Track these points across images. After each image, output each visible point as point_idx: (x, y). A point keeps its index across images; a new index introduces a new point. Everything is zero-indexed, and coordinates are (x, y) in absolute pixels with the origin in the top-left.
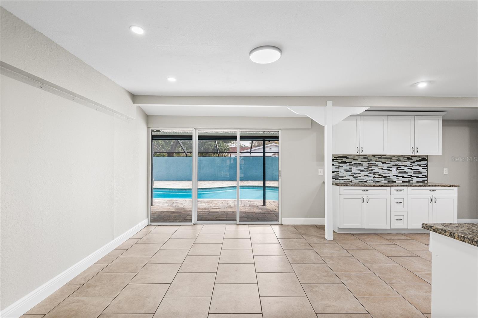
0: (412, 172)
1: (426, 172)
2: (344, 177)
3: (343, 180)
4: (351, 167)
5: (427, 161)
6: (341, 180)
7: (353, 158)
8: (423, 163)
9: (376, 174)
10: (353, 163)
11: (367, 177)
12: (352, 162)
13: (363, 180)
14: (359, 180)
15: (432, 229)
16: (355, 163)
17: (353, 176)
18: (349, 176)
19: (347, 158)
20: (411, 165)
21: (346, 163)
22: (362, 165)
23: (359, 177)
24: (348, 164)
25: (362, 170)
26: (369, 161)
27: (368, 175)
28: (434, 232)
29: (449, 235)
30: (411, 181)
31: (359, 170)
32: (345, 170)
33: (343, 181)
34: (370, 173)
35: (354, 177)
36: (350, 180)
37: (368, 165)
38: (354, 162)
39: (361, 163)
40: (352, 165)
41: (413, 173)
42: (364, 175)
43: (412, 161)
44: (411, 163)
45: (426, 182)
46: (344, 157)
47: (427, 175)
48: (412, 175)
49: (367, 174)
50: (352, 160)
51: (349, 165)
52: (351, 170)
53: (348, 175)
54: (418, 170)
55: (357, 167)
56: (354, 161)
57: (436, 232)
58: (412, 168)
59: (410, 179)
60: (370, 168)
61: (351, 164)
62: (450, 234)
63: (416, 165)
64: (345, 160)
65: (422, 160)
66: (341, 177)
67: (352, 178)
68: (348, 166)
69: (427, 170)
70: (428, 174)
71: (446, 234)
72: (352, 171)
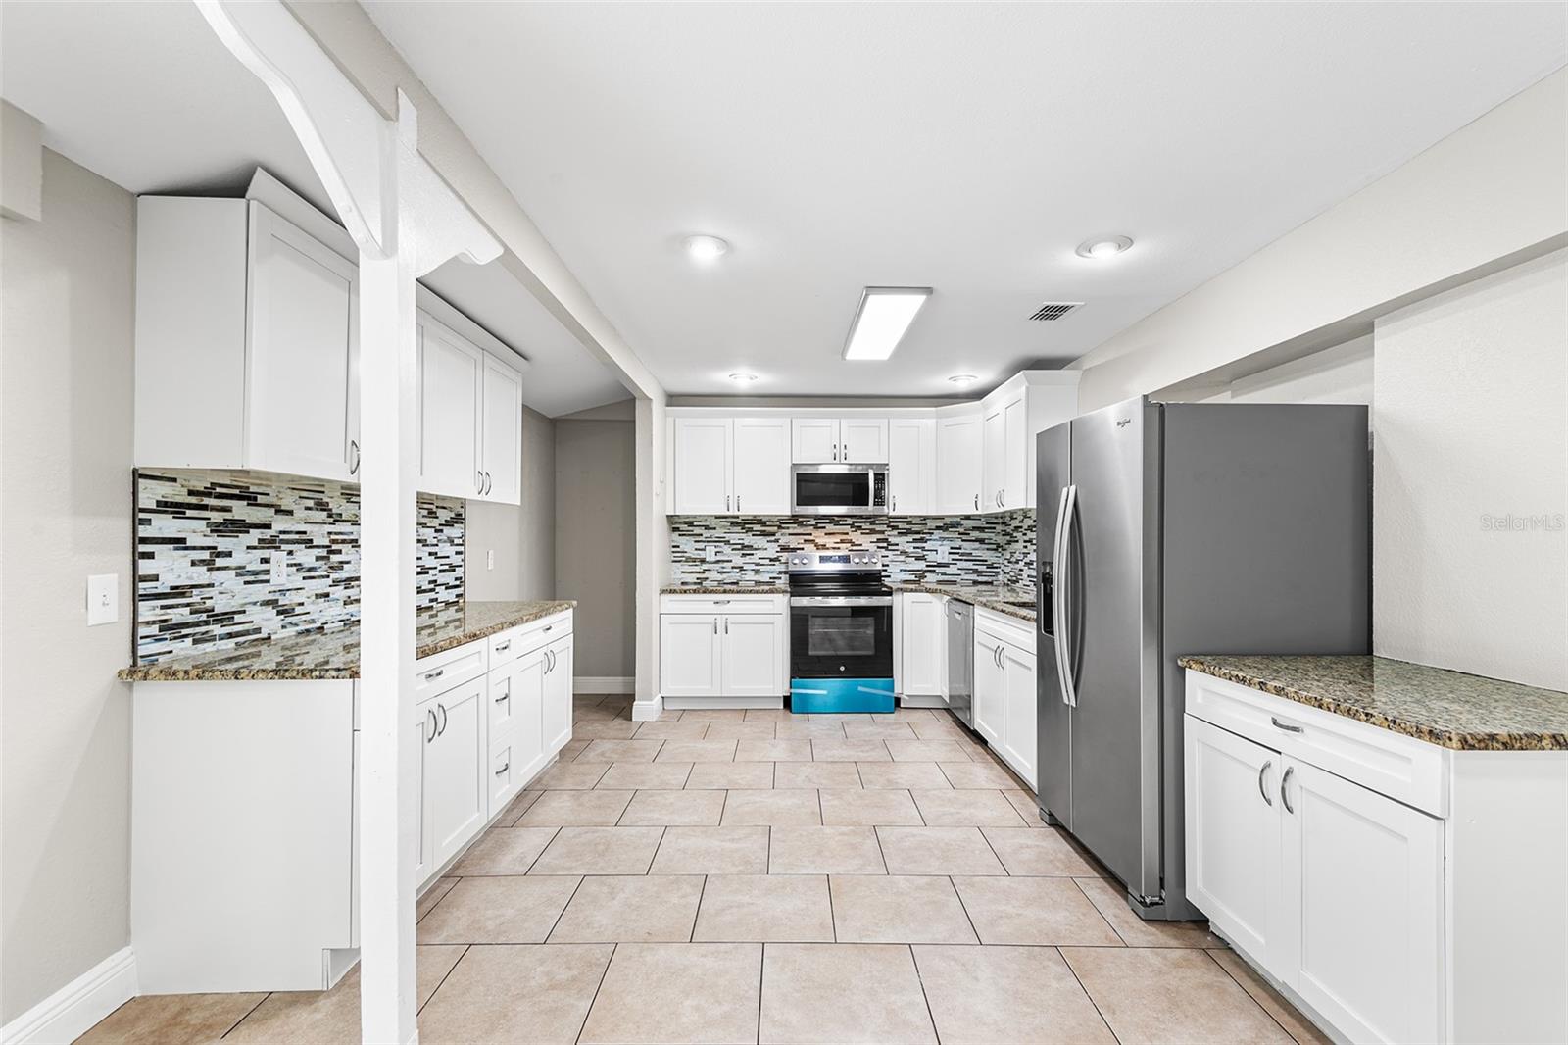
0: (436, 568)
1: (460, 566)
2: (238, 618)
3: (230, 636)
4: (266, 553)
5: (462, 526)
6: (222, 638)
7: (275, 501)
8: (455, 532)
9: (352, 584)
10: (277, 527)
11: (327, 604)
12: (268, 527)
13: (313, 621)
14: (296, 625)
15: (1498, 742)
16: (284, 533)
17: (273, 603)
18: (257, 608)
19: (251, 499)
20: (435, 541)
21: (243, 527)
22: (309, 543)
23: (298, 609)
24: (254, 536)
25: (310, 569)
26: (331, 520)
27: (327, 595)
28: (1506, 748)
29: (1551, 746)
30: (434, 604)
31: (299, 566)
32: (241, 571)
33: (231, 644)
34: (336, 583)
35: (279, 613)
36: (263, 635)
37: (327, 542)
38: (280, 524)
39: (305, 533)
40: (272, 543)
41: (441, 571)
42: (317, 596)
43: (435, 523)
44: (436, 531)
45: (461, 601)
46: (237, 492)
47: (462, 576)
48: (436, 581)
49: (322, 586)
50: (273, 510)
51: (260, 541)
52: (268, 572)
53: (255, 603)
54: (448, 557)
55: (290, 553)
56: (280, 517)
57: (1513, 748)
58: (436, 553)
59: (432, 595)
60: (335, 558)
61: (268, 534)
62: (1553, 740)
63: (445, 542)
64: (240, 510)
65: (456, 523)
66: (221, 621)
67: (267, 621)
68: (255, 548)
69: (462, 556)
70: (464, 572)
71: (1543, 744)
72: (273, 577)
